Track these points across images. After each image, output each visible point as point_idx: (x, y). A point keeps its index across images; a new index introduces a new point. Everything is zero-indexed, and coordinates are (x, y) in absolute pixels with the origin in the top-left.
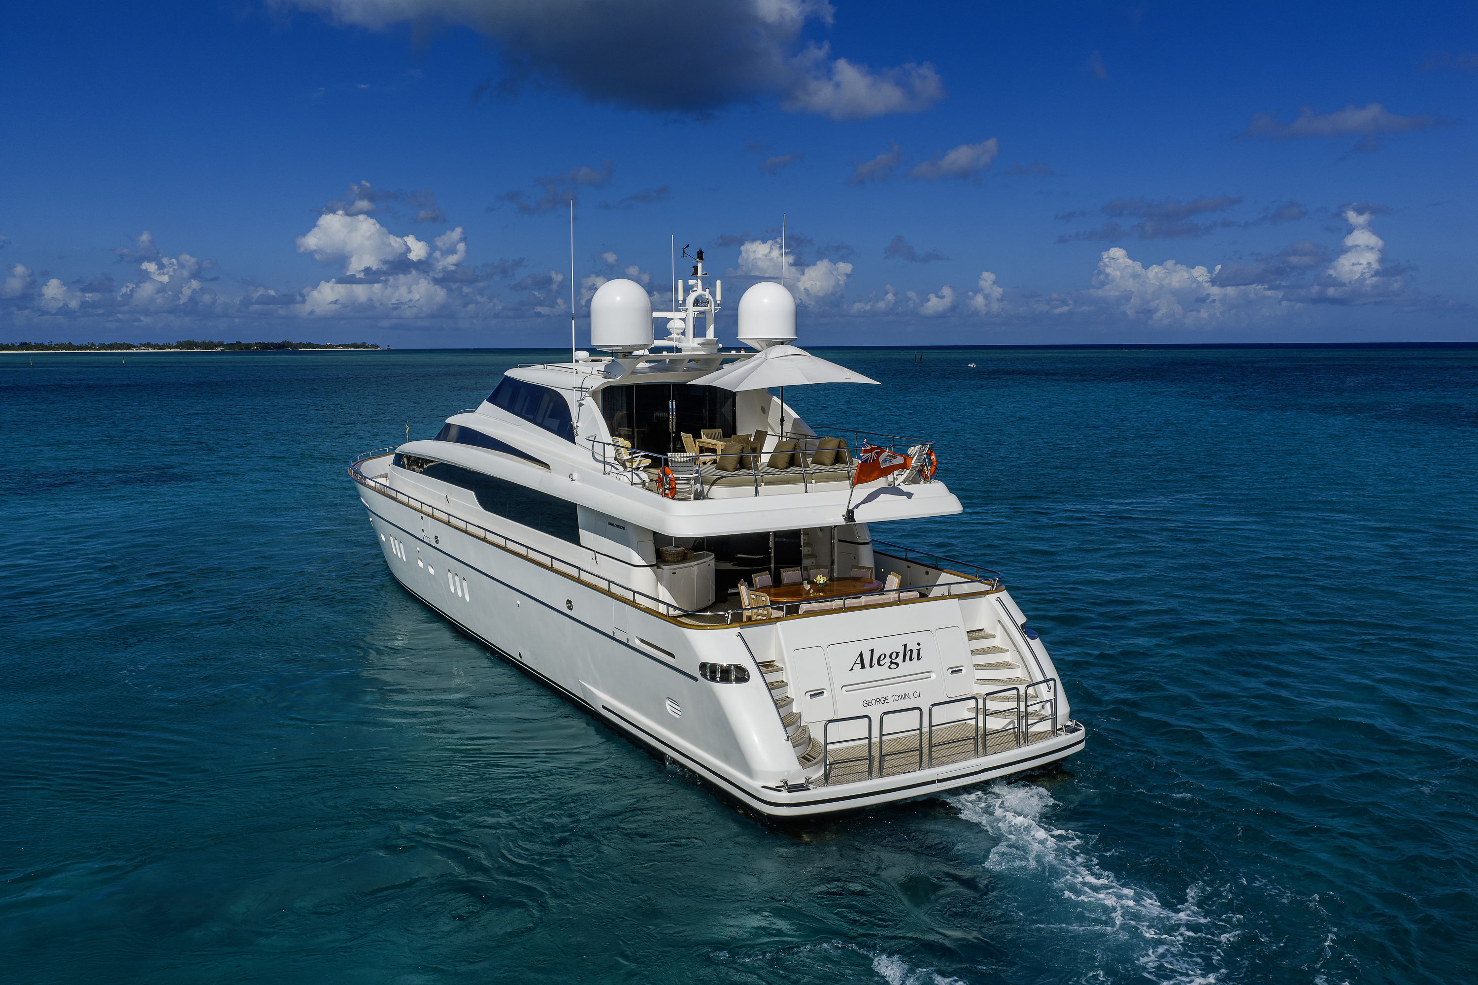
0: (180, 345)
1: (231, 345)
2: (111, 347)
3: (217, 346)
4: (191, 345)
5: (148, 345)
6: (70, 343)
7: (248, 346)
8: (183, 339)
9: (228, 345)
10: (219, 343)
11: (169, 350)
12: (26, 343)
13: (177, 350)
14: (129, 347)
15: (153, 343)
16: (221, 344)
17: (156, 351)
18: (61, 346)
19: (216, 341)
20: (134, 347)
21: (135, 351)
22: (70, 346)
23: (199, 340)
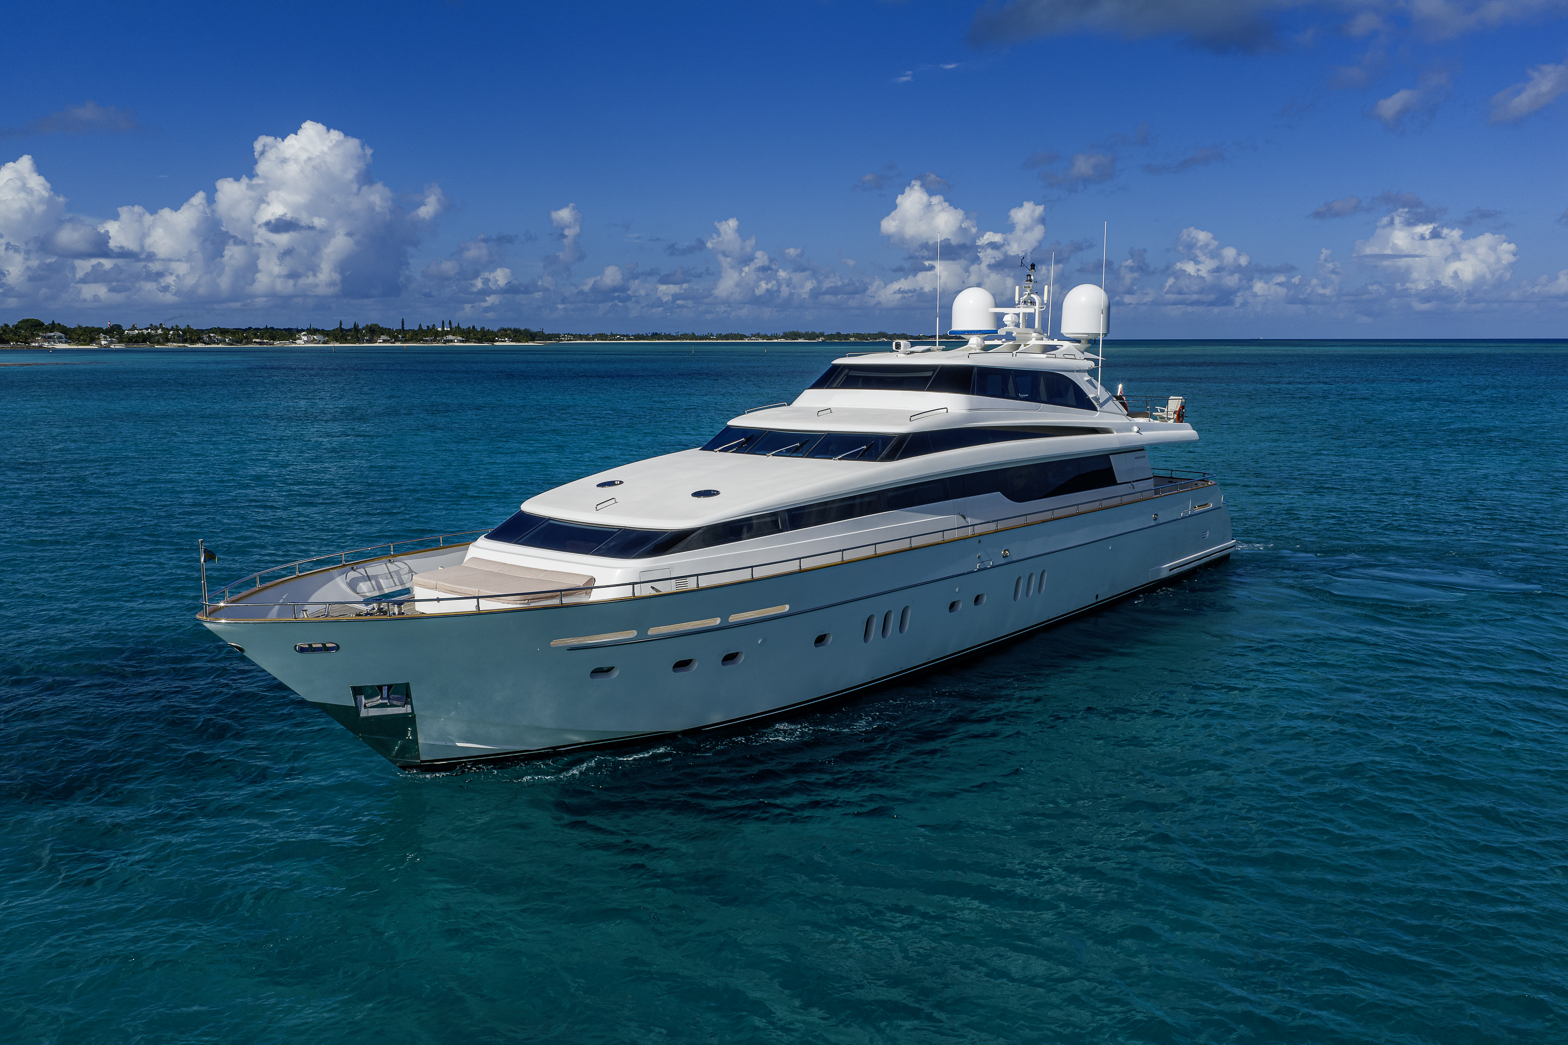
0: (785, 336)
1: (831, 337)
2: (727, 337)
3: (818, 337)
4: (796, 335)
5: (758, 336)
6: (693, 334)
7: (847, 336)
8: (788, 330)
9: (828, 335)
10: (820, 333)
11: (776, 341)
12: (656, 334)
13: (783, 340)
14: (742, 337)
15: (762, 333)
16: (822, 335)
17: (765, 341)
18: (685, 336)
19: (818, 332)
20: (747, 337)
21: (747, 341)
22: (693, 337)
23: (803, 331)
